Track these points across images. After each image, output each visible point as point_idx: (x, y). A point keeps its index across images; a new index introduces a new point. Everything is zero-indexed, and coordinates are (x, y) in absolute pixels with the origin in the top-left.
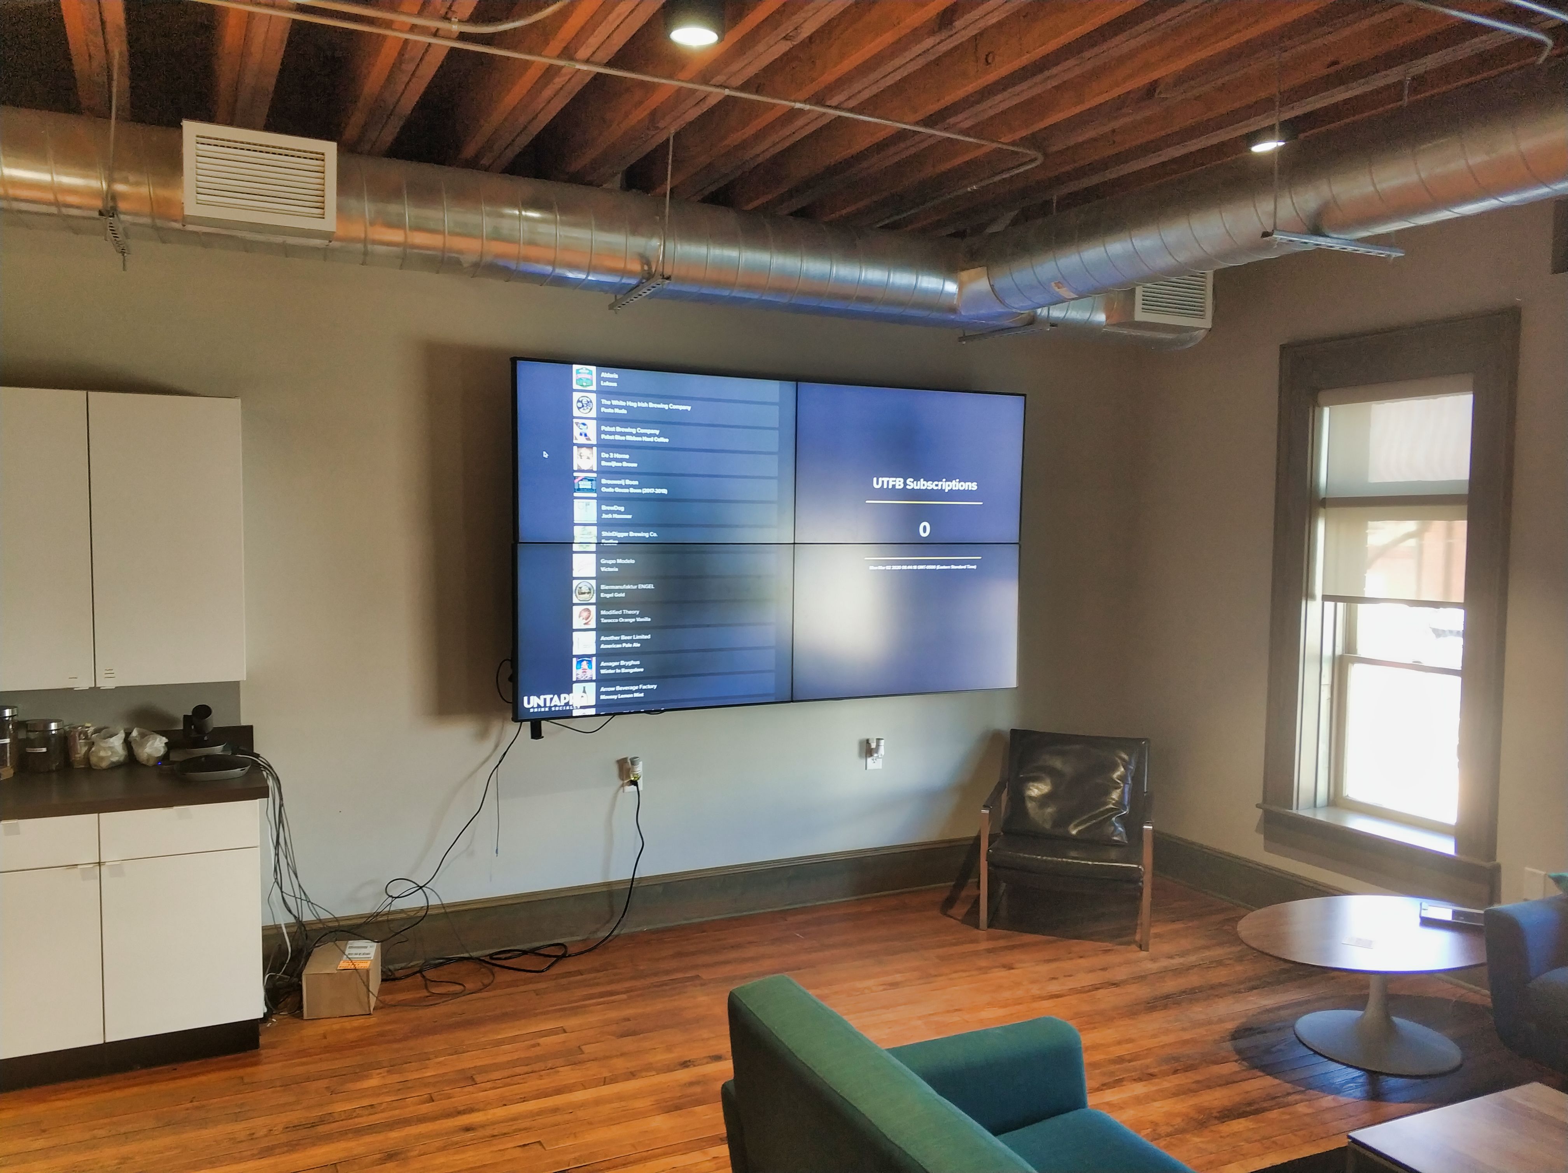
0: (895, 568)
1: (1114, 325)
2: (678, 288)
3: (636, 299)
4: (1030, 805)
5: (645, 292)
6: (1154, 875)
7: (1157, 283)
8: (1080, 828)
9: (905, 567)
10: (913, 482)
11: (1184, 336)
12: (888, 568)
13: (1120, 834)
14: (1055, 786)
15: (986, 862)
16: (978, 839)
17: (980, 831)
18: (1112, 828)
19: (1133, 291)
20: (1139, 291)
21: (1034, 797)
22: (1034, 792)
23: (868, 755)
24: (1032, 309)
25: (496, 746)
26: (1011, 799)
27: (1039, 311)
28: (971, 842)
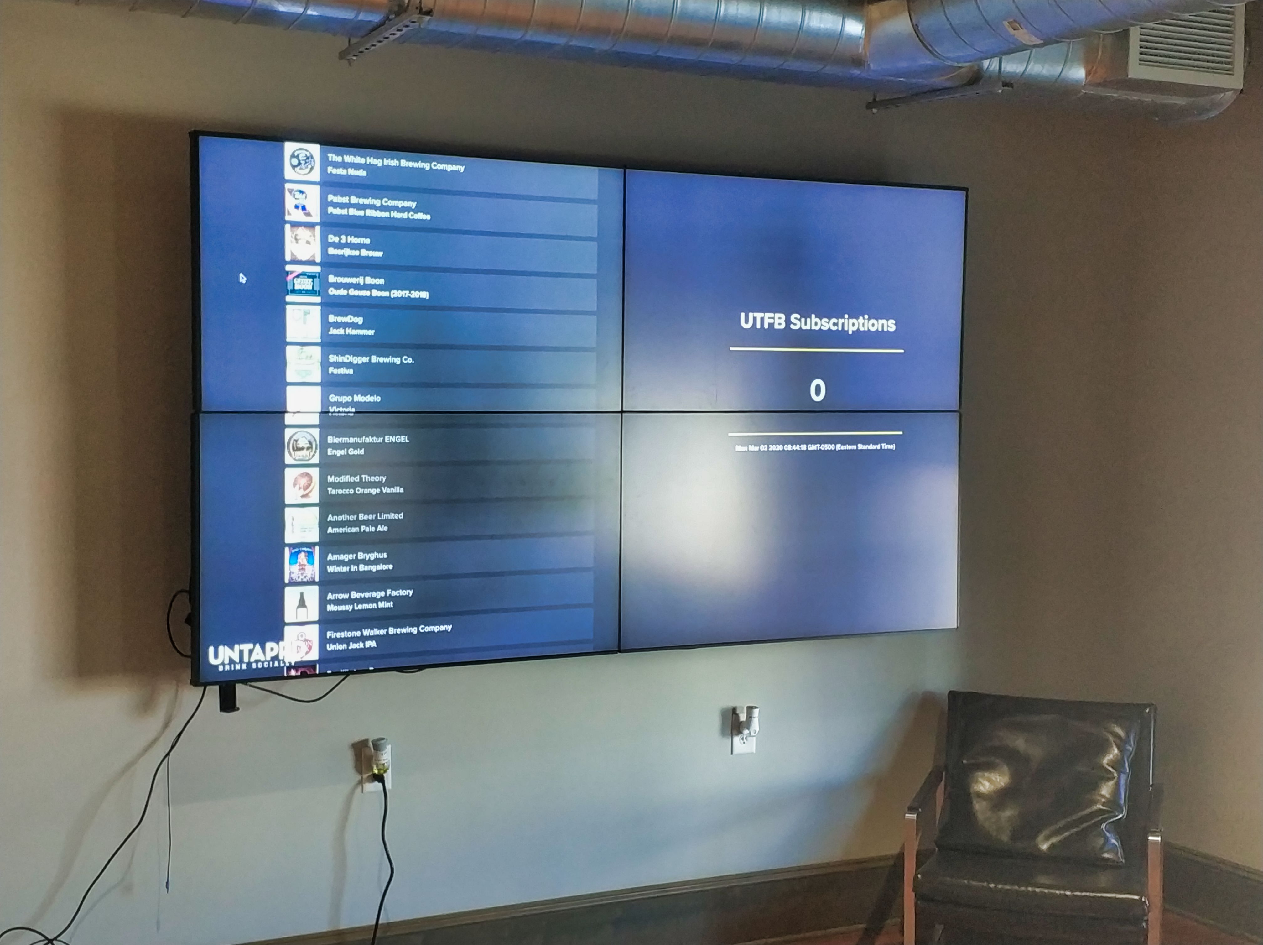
0: (773, 448)
1: (1099, 85)
2: (442, 27)
3: (379, 44)
4: (979, 807)
5: (394, 33)
6: (1165, 911)
7: (1163, 22)
8: (1054, 840)
9: (788, 448)
10: (800, 320)
11: (1202, 101)
12: (764, 448)
13: (1114, 849)
14: (1016, 776)
15: (913, 894)
16: (900, 858)
17: (903, 847)
18: (1101, 841)
19: (1125, 34)
20: (1135, 34)
21: (983, 794)
22: (983, 785)
23: (734, 732)
24: (976, 60)
25: (166, 725)
26: (949, 796)
27: (986, 63)
28: (891, 862)
